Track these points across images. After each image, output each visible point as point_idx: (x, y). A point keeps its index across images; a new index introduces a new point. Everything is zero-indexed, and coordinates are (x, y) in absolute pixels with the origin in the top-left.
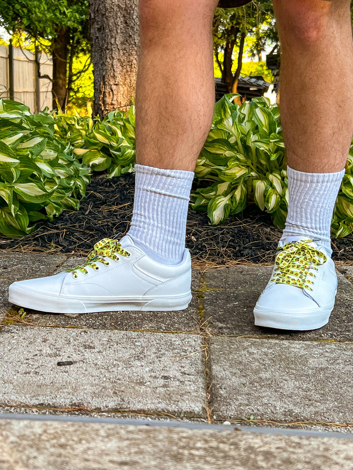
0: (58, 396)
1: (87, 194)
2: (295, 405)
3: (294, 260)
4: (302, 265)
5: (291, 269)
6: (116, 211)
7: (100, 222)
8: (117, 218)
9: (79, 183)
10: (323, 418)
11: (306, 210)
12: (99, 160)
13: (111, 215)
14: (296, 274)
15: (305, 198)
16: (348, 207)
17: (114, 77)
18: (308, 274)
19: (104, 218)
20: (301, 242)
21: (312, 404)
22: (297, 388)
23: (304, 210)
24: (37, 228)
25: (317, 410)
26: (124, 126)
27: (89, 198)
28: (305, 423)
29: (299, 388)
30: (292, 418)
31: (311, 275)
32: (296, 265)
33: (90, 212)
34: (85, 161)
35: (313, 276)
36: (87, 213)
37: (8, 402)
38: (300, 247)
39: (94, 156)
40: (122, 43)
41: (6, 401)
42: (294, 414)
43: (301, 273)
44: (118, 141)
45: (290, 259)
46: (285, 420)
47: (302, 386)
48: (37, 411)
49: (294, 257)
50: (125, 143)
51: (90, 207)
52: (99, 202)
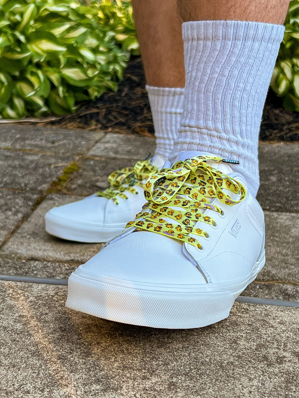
0: (86, 254)
1: (124, 77)
2: (273, 267)
3: (182, 192)
4: (193, 201)
5: (171, 207)
7: (134, 103)
9: (118, 68)
10: (294, 279)
11: (215, 94)
12: (135, 45)
14: (178, 217)
15: (212, 73)
18: (201, 219)
19: (138, 99)
20: (197, 159)
21: (287, 267)
22: (277, 252)
23: (211, 94)
24: (81, 107)
25: (290, 271)
27: (126, 81)
28: (278, 283)
29: (278, 253)
30: (268, 278)
31: (207, 220)
32: (182, 201)
33: (126, 94)
34: (124, 46)
35: (211, 223)
36: (123, 94)
37: (47, 257)
38: (193, 169)
39: (132, 41)
41: (45, 257)
42: (271, 274)
43: (188, 215)
45: (177, 190)
46: (263, 280)
47: (281, 251)
48: (68, 266)
49: (183, 186)
51: (126, 90)
52: (134, 85)
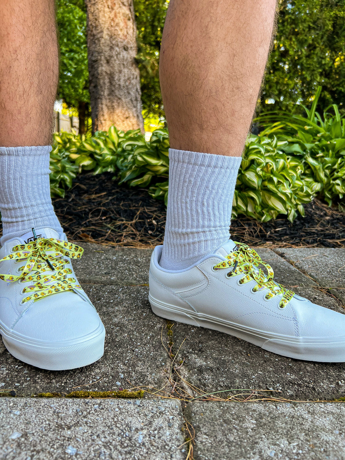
1: (73, 186)
6: (94, 199)
7: (79, 208)
8: (94, 205)
9: (66, 177)
12: (87, 162)
13: (90, 202)
16: (270, 198)
17: (103, 115)
19: (84, 204)
26: (105, 140)
27: (74, 188)
33: (73, 200)
34: (77, 162)
36: (70, 200)
39: (84, 159)
40: (109, 95)
44: (100, 149)
50: (106, 151)
51: (73, 196)
52: (82, 192)
